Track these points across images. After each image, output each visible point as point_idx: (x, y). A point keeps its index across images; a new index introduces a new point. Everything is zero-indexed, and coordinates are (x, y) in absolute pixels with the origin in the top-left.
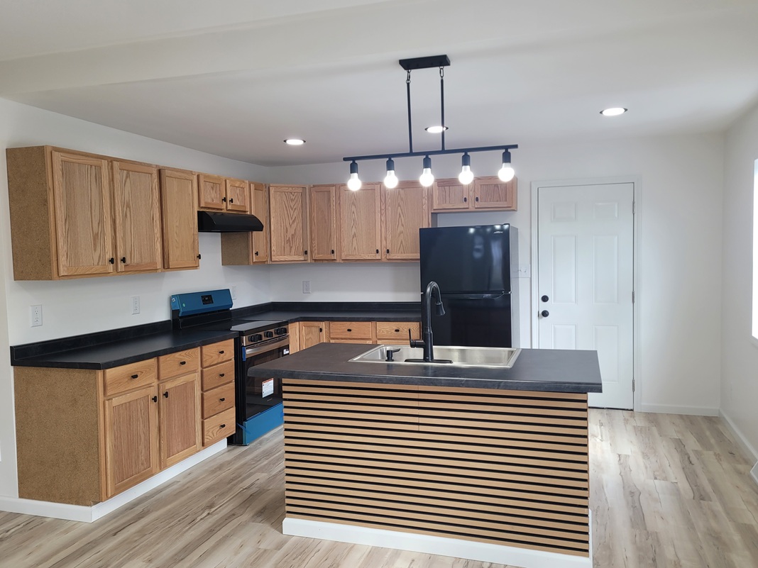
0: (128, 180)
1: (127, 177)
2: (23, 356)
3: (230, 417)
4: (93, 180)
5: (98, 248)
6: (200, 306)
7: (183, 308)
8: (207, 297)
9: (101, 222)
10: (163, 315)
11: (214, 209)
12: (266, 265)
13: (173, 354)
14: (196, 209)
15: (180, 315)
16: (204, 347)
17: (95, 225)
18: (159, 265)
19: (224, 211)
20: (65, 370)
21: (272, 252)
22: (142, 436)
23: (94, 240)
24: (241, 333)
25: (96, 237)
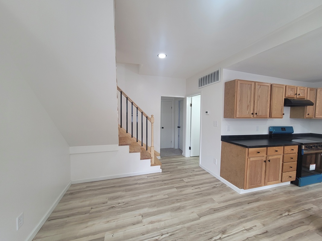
0: (260, 88)
1: (260, 87)
2: (225, 139)
3: (294, 174)
4: (249, 89)
5: (248, 110)
6: (281, 131)
7: (274, 131)
8: (283, 128)
9: (250, 101)
10: (266, 132)
11: (291, 97)
12: (312, 119)
13: (273, 147)
14: (284, 98)
15: (273, 133)
16: (285, 147)
17: (248, 102)
18: (268, 116)
19: (295, 98)
20: (236, 145)
21: (316, 114)
22: (259, 172)
23: (247, 107)
24: (302, 144)
25: (248, 106)
